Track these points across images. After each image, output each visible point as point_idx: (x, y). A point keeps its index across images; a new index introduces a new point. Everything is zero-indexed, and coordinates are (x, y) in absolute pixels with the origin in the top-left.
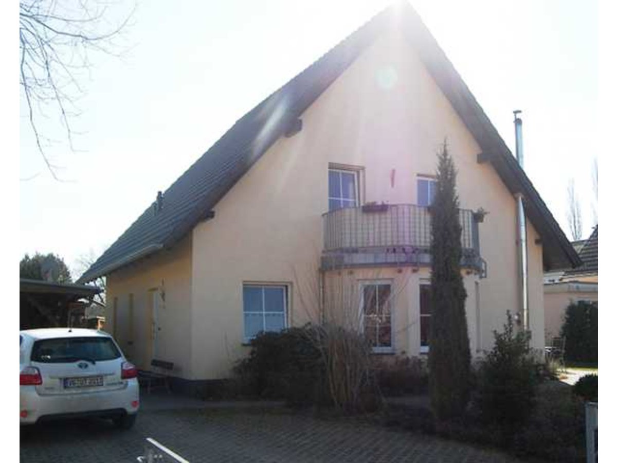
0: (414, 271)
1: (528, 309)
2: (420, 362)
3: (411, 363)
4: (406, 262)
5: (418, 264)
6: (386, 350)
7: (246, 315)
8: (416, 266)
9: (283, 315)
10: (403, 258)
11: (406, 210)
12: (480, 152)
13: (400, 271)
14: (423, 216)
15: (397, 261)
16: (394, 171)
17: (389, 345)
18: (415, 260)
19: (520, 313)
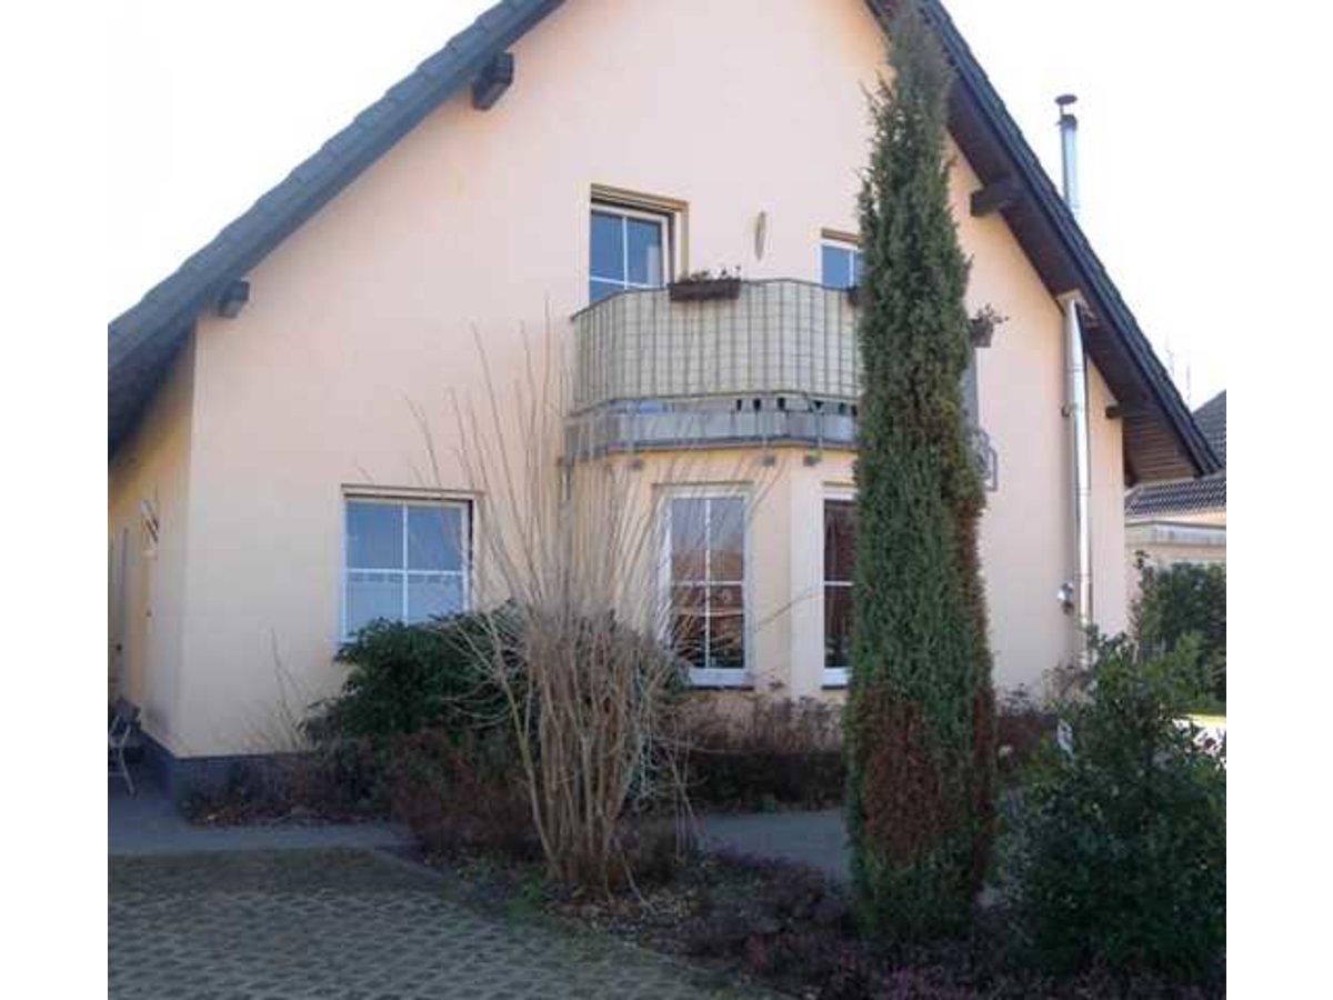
0: (809, 462)
1: (1090, 575)
2: (822, 713)
3: (797, 713)
4: (786, 436)
5: (821, 444)
6: (731, 676)
7: (354, 578)
8: (813, 447)
9: (459, 578)
10: (776, 423)
11: (789, 295)
12: (977, 186)
13: (770, 462)
14: (834, 316)
15: (761, 432)
16: (762, 216)
17: (739, 664)
18: (810, 431)
19: (1071, 585)
